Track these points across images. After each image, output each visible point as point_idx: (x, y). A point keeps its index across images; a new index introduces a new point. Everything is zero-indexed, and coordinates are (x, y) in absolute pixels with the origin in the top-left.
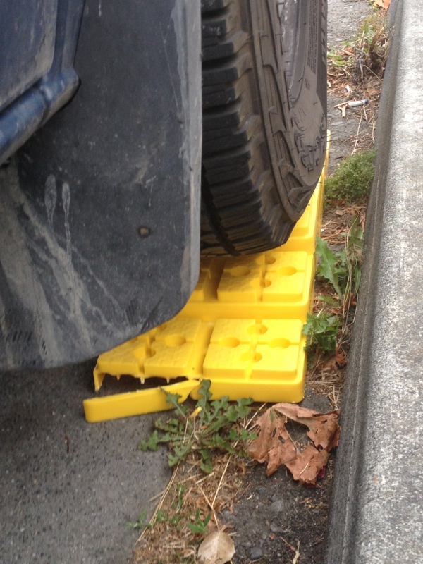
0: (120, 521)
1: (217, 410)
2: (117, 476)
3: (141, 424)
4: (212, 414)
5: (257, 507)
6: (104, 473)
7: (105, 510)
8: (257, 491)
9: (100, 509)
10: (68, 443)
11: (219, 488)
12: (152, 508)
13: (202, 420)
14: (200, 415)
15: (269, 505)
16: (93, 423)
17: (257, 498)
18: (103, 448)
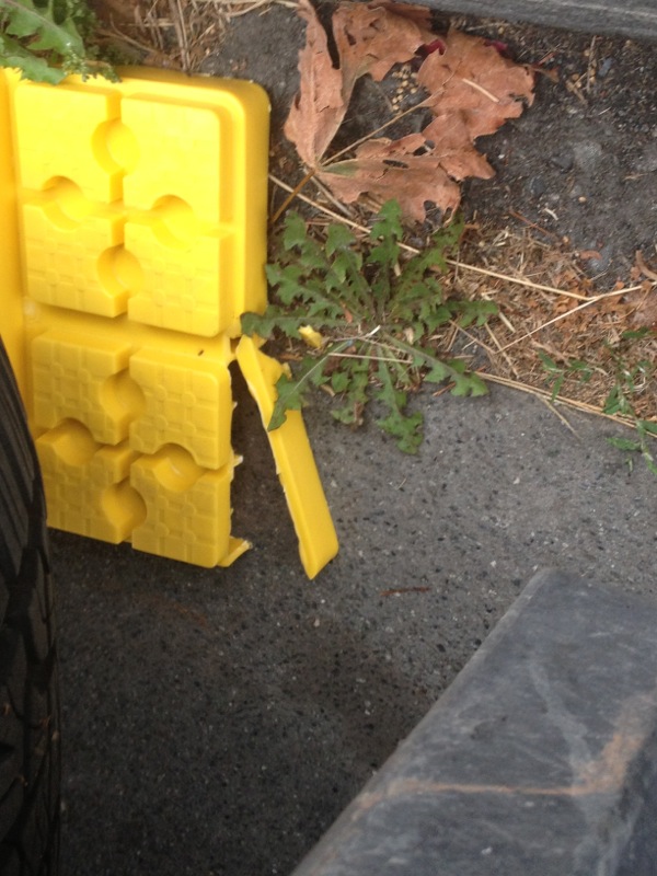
0: (621, 482)
1: (302, 290)
2: (496, 492)
3: (341, 449)
4: (311, 300)
5: (582, 199)
6: (485, 518)
7: (590, 511)
8: (536, 198)
9: (587, 521)
10: (402, 591)
11: (527, 283)
12: (586, 420)
13: (331, 322)
14: (319, 328)
15: (580, 172)
16: (342, 546)
17: (556, 198)
18: (412, 522)
